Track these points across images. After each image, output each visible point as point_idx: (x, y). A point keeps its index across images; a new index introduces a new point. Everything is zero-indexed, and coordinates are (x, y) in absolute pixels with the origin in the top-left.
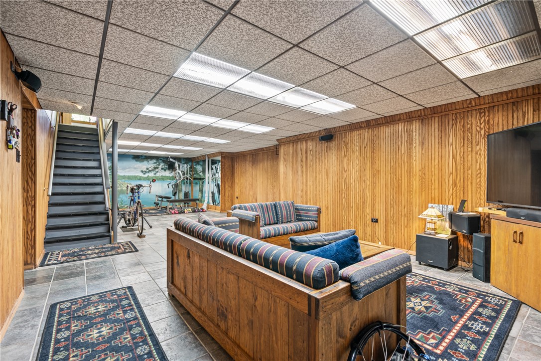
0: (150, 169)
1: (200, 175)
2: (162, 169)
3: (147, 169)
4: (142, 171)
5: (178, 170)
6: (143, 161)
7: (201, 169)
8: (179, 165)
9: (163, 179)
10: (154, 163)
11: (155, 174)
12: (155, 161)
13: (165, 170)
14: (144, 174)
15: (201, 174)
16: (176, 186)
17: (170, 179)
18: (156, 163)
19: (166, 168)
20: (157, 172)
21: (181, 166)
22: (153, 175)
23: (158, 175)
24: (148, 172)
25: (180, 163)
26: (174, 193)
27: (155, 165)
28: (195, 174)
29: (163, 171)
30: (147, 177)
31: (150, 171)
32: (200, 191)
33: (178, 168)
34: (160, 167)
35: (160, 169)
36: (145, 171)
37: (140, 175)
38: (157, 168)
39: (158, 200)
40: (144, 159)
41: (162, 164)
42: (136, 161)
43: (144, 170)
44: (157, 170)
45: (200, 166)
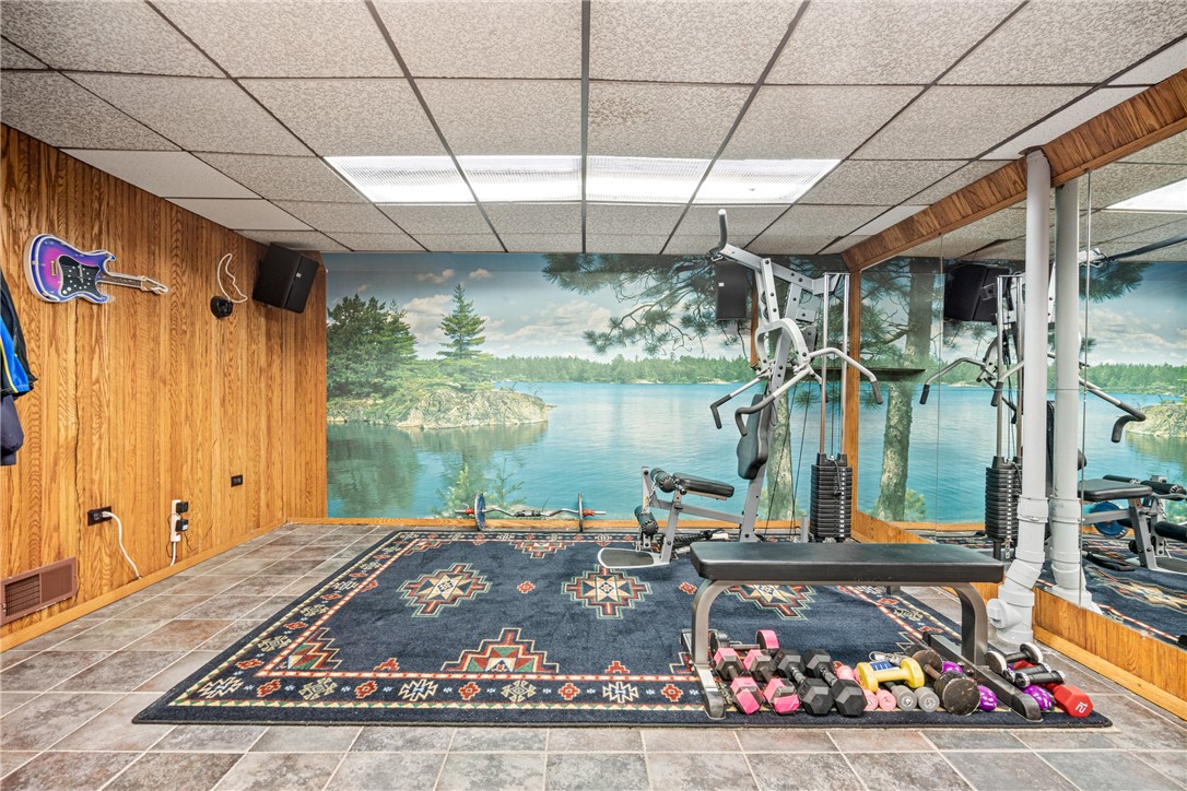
0: (629, 324)
1: (894, 351)
2: (687, 321)
3: (615, 324)
4: (590, 336)
5: (774, 316)
6: (594, 285)
7: (903, 318)
8: (782, 286)
9: (690, 373)
10: (649, 293)
11: (652, 349)
12: (652, 283)
13: (701, 329)
14: (601, 350)
15: (901, 344)
16: (762, 416)
17: (726, 377)
18: (657, 291)
19: (707, 316)
20: (663, 338)
21: (794, 291)
22: (643, 356)
23: (665, 352)
24: (620, 341)
25: (785, 274)
26: (749, 459)
27: (653, 304)
28: (868, 345)
29: (691, 331)
30: (614, 368)
31: (629, 334)
32: (888, 442)
33: (773, 302)
34: (678, 311)
35: (676, 321)
36: (606, 337)
37: (582, 357)
38: (663, 317)
39: (653, 500)
40: (602, 271)
41: (688, 296)
42: (565, 284)
43: (598, 331)
44: (660, 329)
45: (895, 296)
